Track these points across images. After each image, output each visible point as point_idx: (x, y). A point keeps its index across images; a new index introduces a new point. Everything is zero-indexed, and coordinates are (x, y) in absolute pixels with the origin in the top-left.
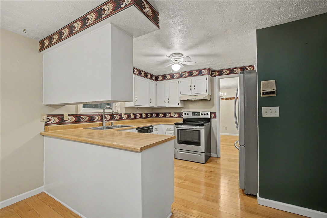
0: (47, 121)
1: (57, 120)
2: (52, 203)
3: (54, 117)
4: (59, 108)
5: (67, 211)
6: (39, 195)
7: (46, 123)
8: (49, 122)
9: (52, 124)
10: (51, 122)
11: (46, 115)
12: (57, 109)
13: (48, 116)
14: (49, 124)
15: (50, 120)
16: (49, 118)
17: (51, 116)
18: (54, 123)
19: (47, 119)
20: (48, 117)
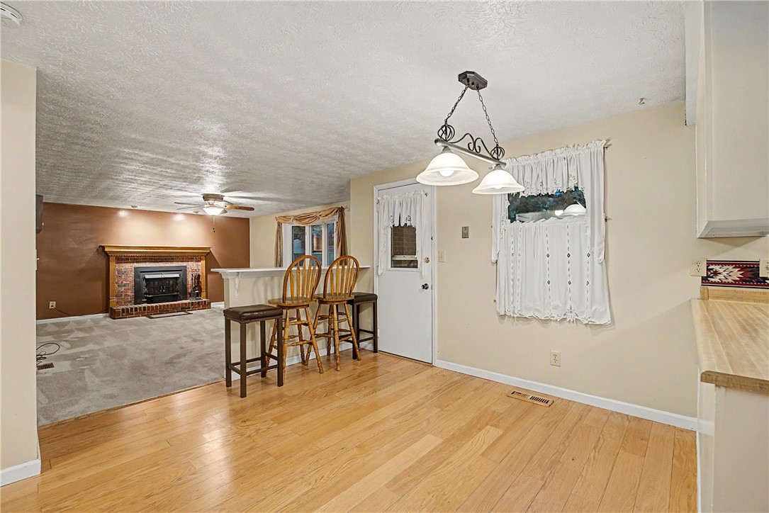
0: (708, 276)
1: (736, 274)
2: (684, 457)
3: (727, 267)
4: (744, 244)
5: (689, 487)
6: (682, 430)
7: (705, 280)
8: (712, 277)
9: (721, 284)
10: (718, 277)
11: (706, 262)
12: (738, 246)
13: (709, 263)
14: (712, 282)
15: (716, 273)
16: (712, 269)
17: (719, 264)
18: (727, 281)
19: (708, 270)
20: (709, 267)
